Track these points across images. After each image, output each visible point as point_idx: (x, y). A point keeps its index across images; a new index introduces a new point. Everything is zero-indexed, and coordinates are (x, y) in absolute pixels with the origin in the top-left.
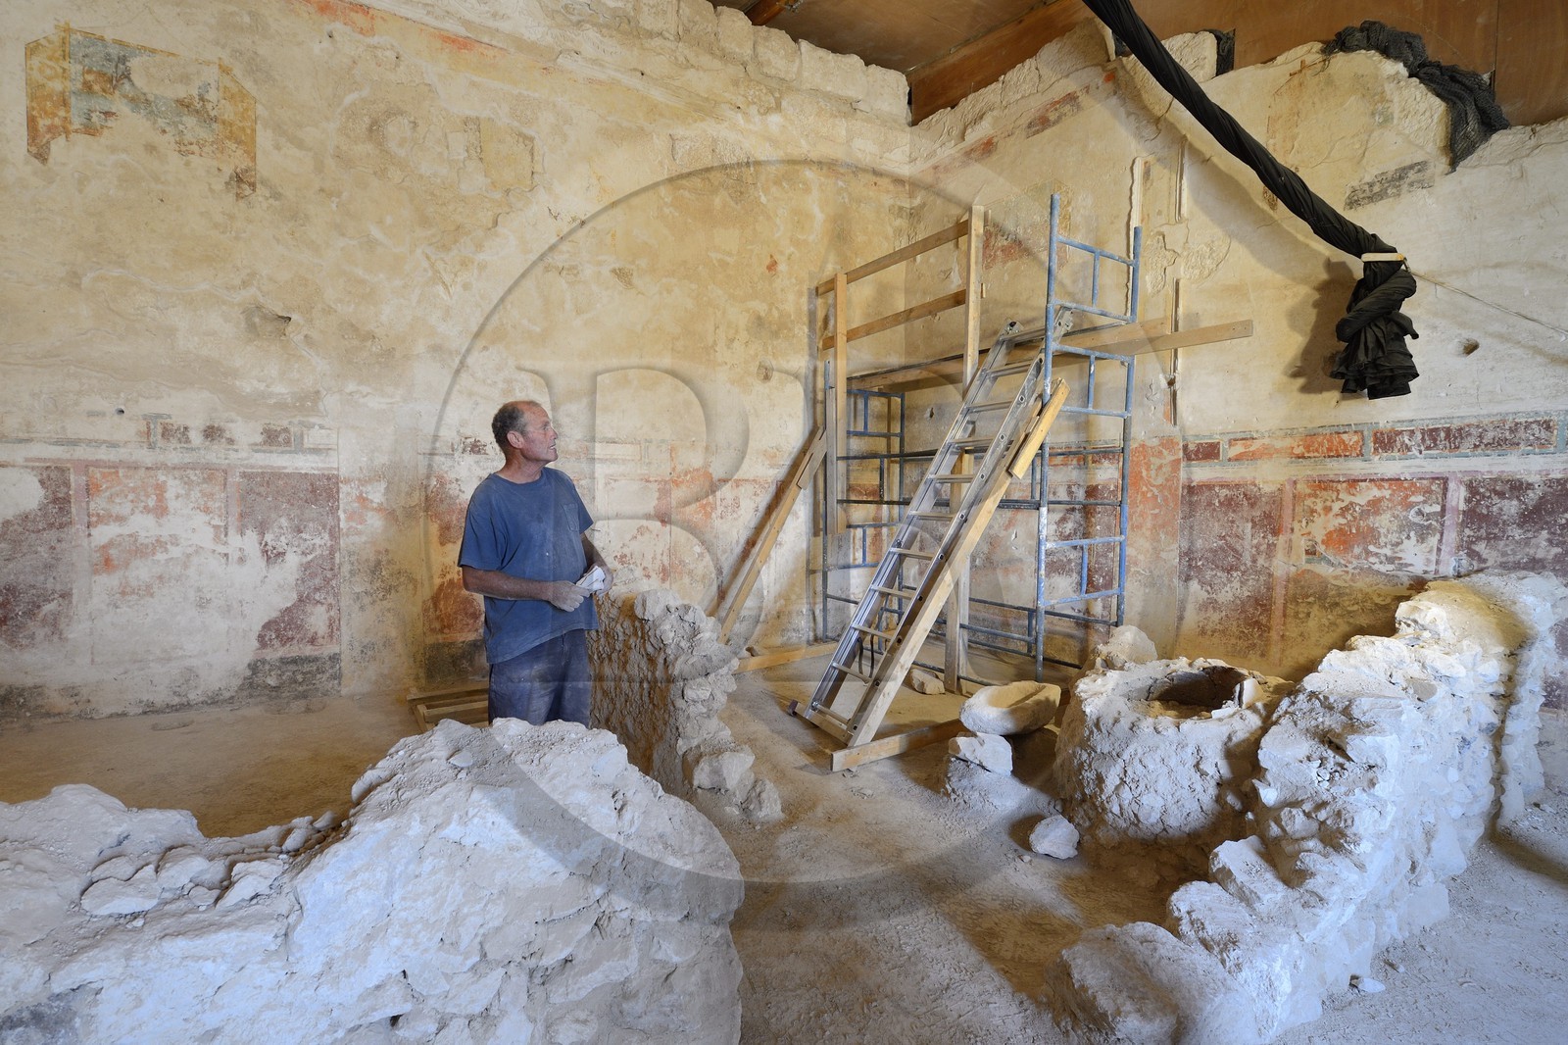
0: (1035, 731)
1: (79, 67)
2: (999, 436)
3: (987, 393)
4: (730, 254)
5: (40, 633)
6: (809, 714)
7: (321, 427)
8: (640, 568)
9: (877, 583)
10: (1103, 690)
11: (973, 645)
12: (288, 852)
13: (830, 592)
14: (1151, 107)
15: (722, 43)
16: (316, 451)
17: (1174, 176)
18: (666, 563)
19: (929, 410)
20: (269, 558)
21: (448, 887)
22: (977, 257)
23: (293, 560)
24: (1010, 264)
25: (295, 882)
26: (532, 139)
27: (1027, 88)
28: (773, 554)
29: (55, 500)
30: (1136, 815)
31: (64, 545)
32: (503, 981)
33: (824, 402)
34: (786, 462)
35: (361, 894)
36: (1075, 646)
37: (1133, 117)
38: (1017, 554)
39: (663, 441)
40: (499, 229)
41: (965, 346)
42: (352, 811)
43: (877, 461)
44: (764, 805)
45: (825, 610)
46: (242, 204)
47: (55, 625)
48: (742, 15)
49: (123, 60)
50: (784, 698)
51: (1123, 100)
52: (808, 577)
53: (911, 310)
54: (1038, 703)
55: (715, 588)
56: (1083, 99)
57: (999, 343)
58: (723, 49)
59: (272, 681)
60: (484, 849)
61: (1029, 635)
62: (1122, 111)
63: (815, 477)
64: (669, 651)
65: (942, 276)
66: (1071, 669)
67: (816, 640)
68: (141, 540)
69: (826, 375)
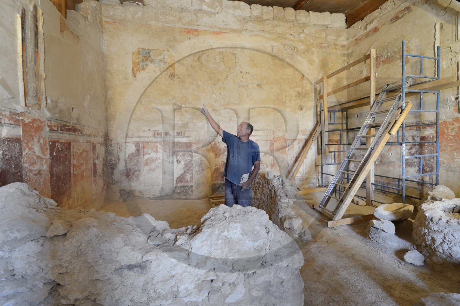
0: (403, 220)
1: (141, 56)
2: (385, 121)
3: (379, 108)
4: (289, 75)
5: (135, 179)
6: (319, 209)
7: (189, 131)
8: (265, 165)
9: (341, 169)
10: (433, 208)
11: (376, 190)
12: (188, 234)
13: (323, 172)
14: (442, 5)
15: (286, 18)
16: (187, 137)
17: (454, 26)
18: (273, 163)
19: (356, 115)
20: (178, 162)
21: (224, 248)
22: (374, 65)
23: (183, 163)
24: (386, 65)
25: (190, 242)
26: (235, 54)
27: (390, 9)
28: (305, 160)
29: (138, 150)
30: (450, 254)
31: (139, 160)
32: (238, 276)
33: (320, 115)
34: (308, 133)
35: (205, 247)
36: (418, 192)
37: (434, 9)
38: (392, 160)
39: (271, 129)
40: (228, 78)
41: (370, 93)
42: (202, 226)
43: (339, 132)
44: (306, 235)
45: (322, 177)
46: (172, 81)
47: (137, 177)
48: (292, 9)
49: (149, 53)
50: (310, 204)
51: (430, 5)
52: (316, 167)
53: (350, 84)
54: (405, 211)
55: (287, 171)
56: (413, 8)
57: (383, 91)
58: (286, 19)
59: (179, 191)
60: (233, 239)
61: (398, 187)
62: (430, 8)
63: (318, 138)
64: (275, 188)
65: (360, 73)
66: (416, 200)
67: (319, 186)
68: (153, 158)
69: (320, 107)
